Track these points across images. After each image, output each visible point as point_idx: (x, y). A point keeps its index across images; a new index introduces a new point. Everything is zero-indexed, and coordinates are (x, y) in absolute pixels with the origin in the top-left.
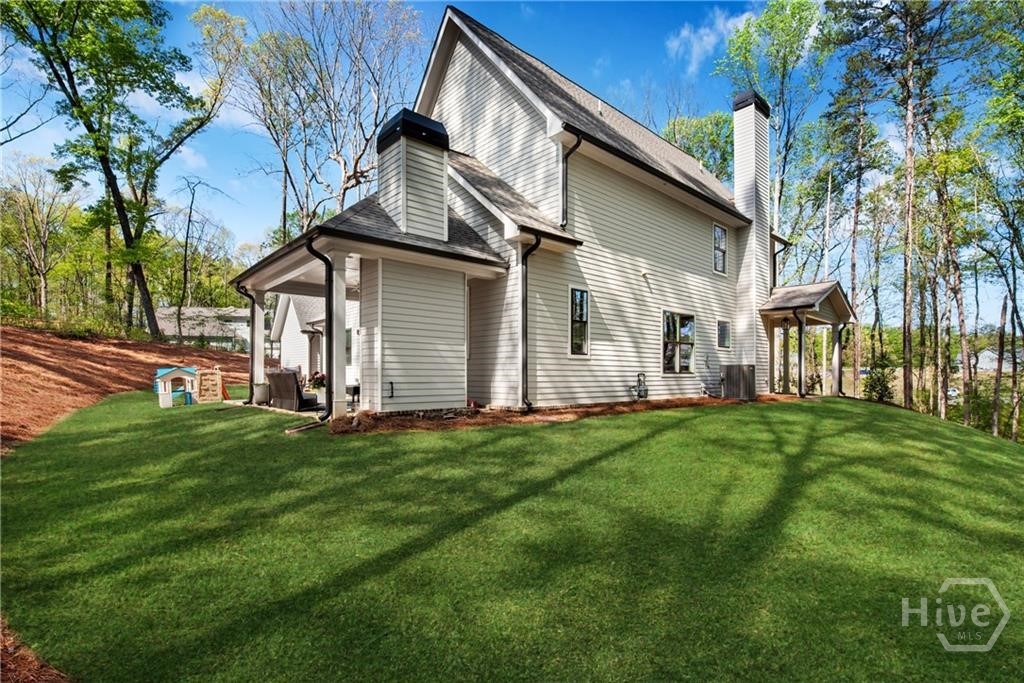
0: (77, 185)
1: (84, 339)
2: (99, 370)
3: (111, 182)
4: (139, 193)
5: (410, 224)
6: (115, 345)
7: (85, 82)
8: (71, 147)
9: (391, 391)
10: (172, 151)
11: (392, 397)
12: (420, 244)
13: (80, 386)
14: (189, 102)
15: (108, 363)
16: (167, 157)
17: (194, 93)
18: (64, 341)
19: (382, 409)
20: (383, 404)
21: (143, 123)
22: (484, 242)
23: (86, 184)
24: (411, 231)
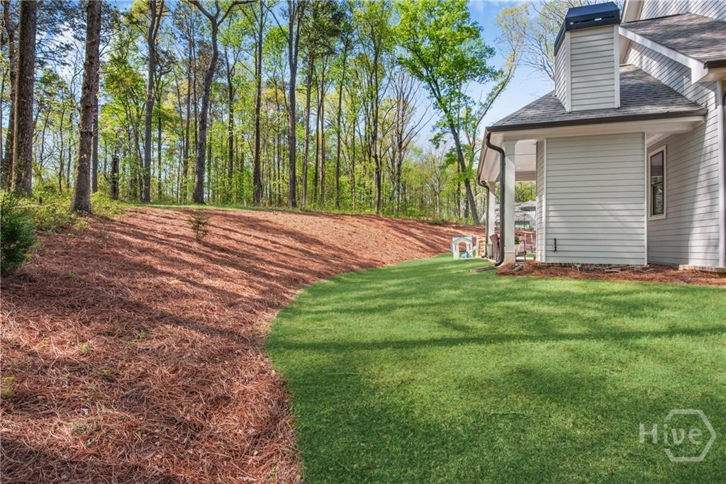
0: (441, 143)
1: (440, 225)
2: (441, 240)
3: (456, 137)
4: (471, 139)
5: (575, 103)
6: (453, 227)
7: (444, 87)
8: (438, 125)
9: (555, 246)
10: (488, 108)
11: (555, 251)
12: (582, 117)
13: (429, 248)
14: (495, 75)
15: (447, 237)
16: (485, 114)
17: (497, 69)
18: (432, 226)
19: (546, 260)
20: (546, 256)
21: (469, 98)
22: (680, 95)
23: (445, 142)
24: (575, 109)
